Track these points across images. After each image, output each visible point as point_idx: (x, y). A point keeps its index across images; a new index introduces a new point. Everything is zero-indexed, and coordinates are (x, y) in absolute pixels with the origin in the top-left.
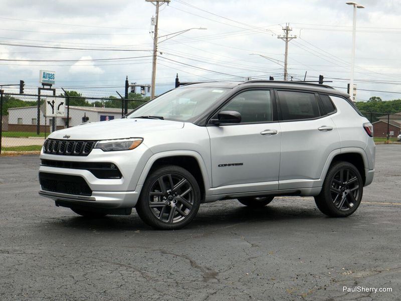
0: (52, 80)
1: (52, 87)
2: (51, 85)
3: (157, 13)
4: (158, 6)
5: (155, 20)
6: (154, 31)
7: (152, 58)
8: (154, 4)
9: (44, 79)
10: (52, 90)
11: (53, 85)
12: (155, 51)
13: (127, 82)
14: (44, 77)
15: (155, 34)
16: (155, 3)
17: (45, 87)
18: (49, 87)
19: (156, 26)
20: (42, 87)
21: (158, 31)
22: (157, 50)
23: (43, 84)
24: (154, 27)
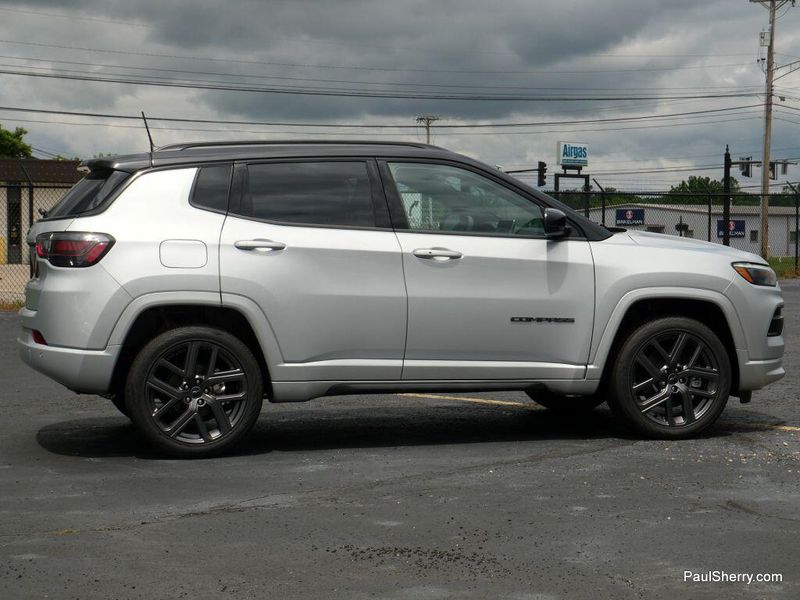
0: (582, 159)
1: (582, 173)
2: (580, 168)
3: (772, 22)
4: (773, 9)
5: (768, 37)
6: (766, 56)
7: (763, 108)
8: (765, 6)
9: (565, 158)
10: (582, 176)
11: (584, 168)
12: (769, 95)
13: (727, 156)
14: (565, 154)
15: (768, 62)
16: (769, 3)
17: (569, 172)
18: (575, 172)
19: (770, 48)
20: (562, 172)
21: (774, 56)
22: (774, 92)
23: (565, 167)
24: (766, 49)
